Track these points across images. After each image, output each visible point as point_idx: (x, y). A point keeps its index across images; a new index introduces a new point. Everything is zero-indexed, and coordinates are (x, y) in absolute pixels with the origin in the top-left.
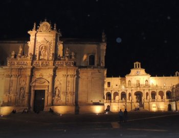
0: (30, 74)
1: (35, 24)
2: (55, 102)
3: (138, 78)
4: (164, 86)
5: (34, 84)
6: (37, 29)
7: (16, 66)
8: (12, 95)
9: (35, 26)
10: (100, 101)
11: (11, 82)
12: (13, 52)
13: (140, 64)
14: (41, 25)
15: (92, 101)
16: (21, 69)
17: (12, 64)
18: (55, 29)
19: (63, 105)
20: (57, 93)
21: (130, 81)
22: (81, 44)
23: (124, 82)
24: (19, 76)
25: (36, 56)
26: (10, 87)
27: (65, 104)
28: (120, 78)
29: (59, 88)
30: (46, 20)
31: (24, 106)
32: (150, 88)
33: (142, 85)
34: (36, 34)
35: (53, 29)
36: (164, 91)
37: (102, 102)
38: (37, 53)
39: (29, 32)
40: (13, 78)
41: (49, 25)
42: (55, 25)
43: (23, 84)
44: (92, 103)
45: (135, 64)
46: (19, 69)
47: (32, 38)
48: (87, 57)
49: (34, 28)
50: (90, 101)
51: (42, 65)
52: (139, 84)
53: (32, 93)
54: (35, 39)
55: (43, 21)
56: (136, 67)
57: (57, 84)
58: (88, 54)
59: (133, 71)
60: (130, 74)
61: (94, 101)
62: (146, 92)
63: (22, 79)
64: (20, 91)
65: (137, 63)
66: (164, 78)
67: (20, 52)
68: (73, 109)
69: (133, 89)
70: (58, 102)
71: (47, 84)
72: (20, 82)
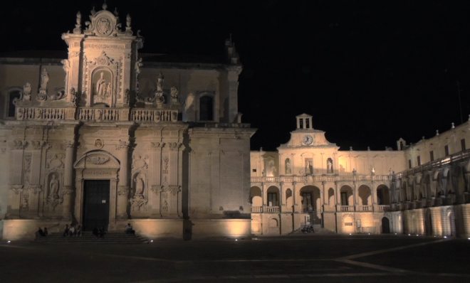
0: (73, 141)
1: (79, 16)
2: (134, 209)
3: (308, 152)
4: (373, 174)
5: (82, 166)
6: (83, 28)
7: (37, 121)
8: (30, 192)
9: (78, 21)
10: (241, 208)
11: (27, 158)
12: (28, 84)
13: (310, 118)
14: (93, 19)
15: (221, 209)
16: (50, 128)
17: (27, 116)
18: (128, 28)
19: (154, 216)
20: (139, 187)
21: (288, 160)
22: (180, 67)
23: (272, 162)
24: (45, 144)
25: (84, 95)
26: (24, 172)
27: (159, 215)
28: (262, 153)
29: (142, 176)
30: (105, 7)
31: (60, 218)
32: (338, 178)
33: (317, 170)
34: (83, 40)
35: (123, 29)
36: (370, 186)
37: (245, 211)
38: (87, 88)
39: (66, 37)
40: (31, 150)
41: (113, 19)
42: (128, 19)
43: (55, 164)
44: (221, 212)
45: (298, 118)
46: (44, 127)
47: (73, 50)
48: (195, 101)
49: (78, 26)
50: (216, 209)
51: (100, 118)
52: (311, 167)
53: (79, 186)
54: (81, 54)
55: (99, 9)
56: (301, 127)
57: (137, 165)
58: (197, 93)
59: (297, 137)
60: (290, 144)
61: (226, 209)
62: (327, 187)
63: (53, 152)
64: (49, 181)
65: (304, 116)
66: (370, 153)
67: (44, 85)
68: (178, 226)
69: (296, 179)
70: (142, 209)
71: (113, 165)
72: (48, 160)
